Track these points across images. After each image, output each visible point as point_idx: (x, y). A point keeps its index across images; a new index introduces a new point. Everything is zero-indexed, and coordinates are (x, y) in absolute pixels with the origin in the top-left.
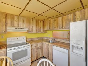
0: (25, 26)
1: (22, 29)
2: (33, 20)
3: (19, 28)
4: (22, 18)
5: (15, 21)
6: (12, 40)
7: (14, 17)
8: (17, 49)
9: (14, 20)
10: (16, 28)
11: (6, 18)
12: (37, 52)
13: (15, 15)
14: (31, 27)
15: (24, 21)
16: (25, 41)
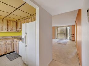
2: (3, 21)
12: (6, 47)
14: (1, 27)
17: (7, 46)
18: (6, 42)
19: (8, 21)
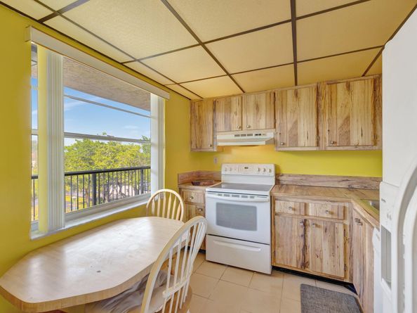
0: (262, 124)
1: (254, 137)
3: (245, 135)
4: (252, 99)
5: (233, 114)
6: (233, 172)
7: (230, 102)
8: (225, 195)
9: (230, 112)
10: (236, 136)
11: (214, 110)
13: (234, 96)
14: (289, 126)
15: (257, 107)
16: (272, 182)
17: (309, 234)
18: (306, 206)
19: (322, 87)
